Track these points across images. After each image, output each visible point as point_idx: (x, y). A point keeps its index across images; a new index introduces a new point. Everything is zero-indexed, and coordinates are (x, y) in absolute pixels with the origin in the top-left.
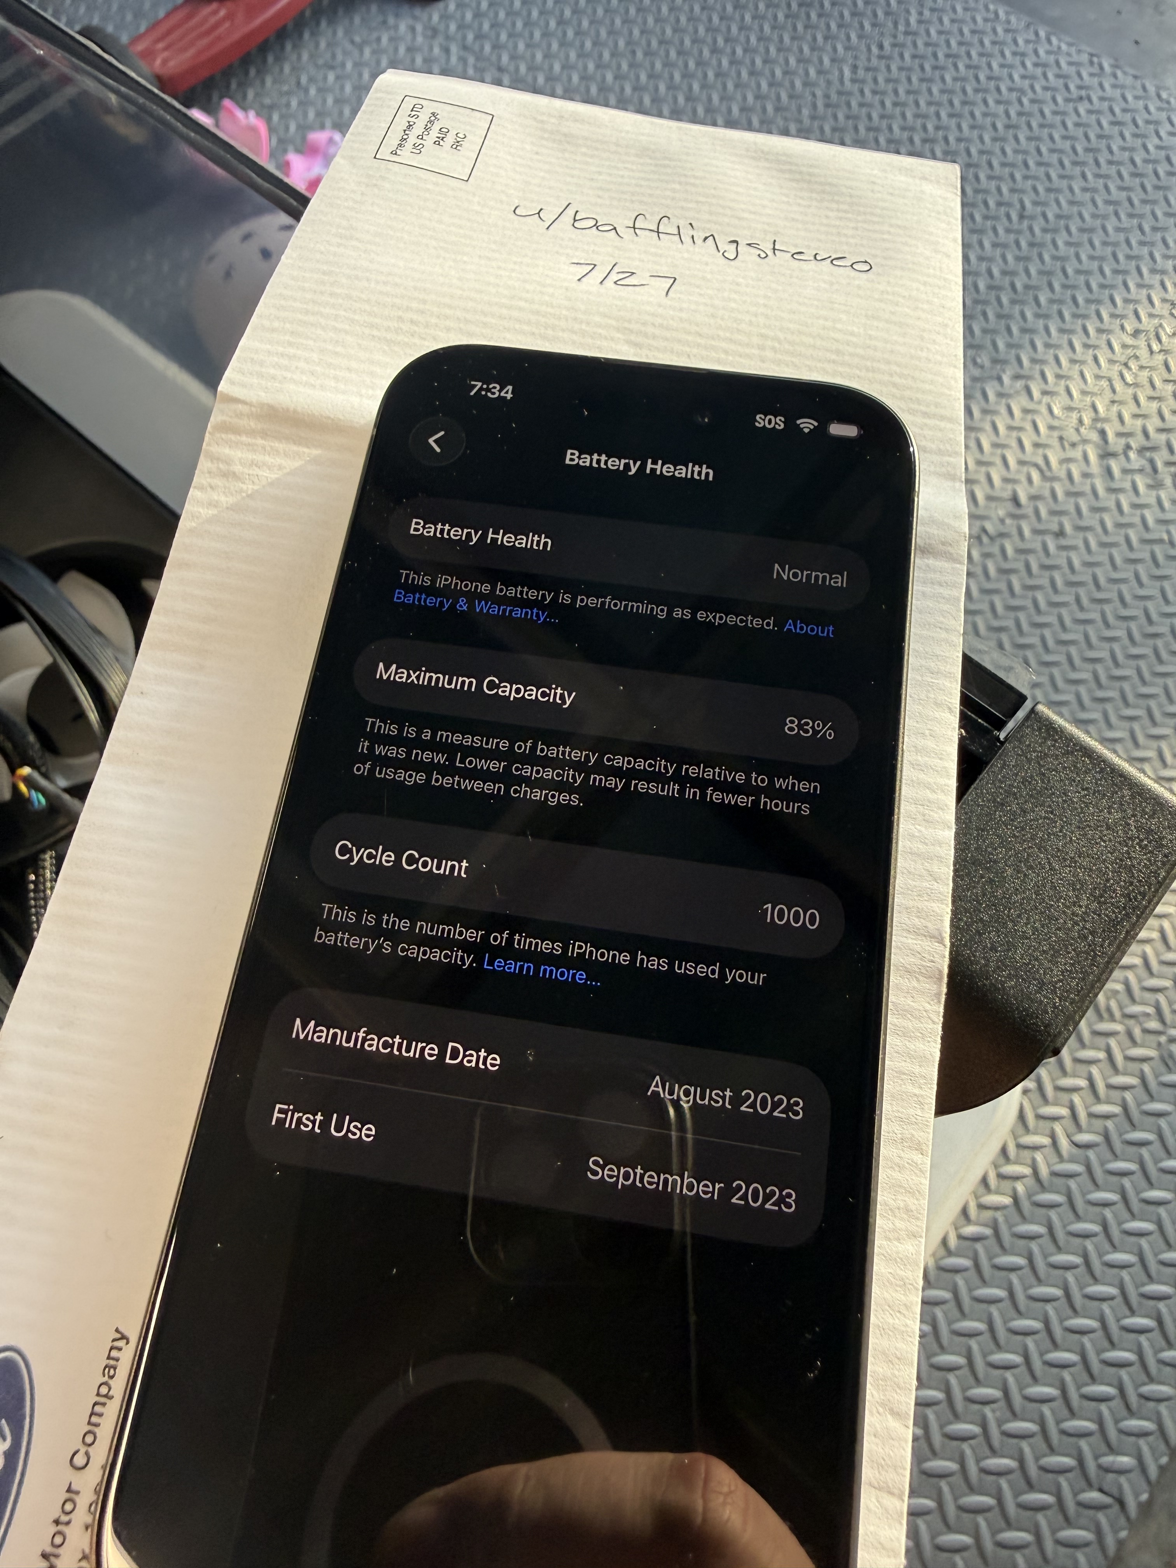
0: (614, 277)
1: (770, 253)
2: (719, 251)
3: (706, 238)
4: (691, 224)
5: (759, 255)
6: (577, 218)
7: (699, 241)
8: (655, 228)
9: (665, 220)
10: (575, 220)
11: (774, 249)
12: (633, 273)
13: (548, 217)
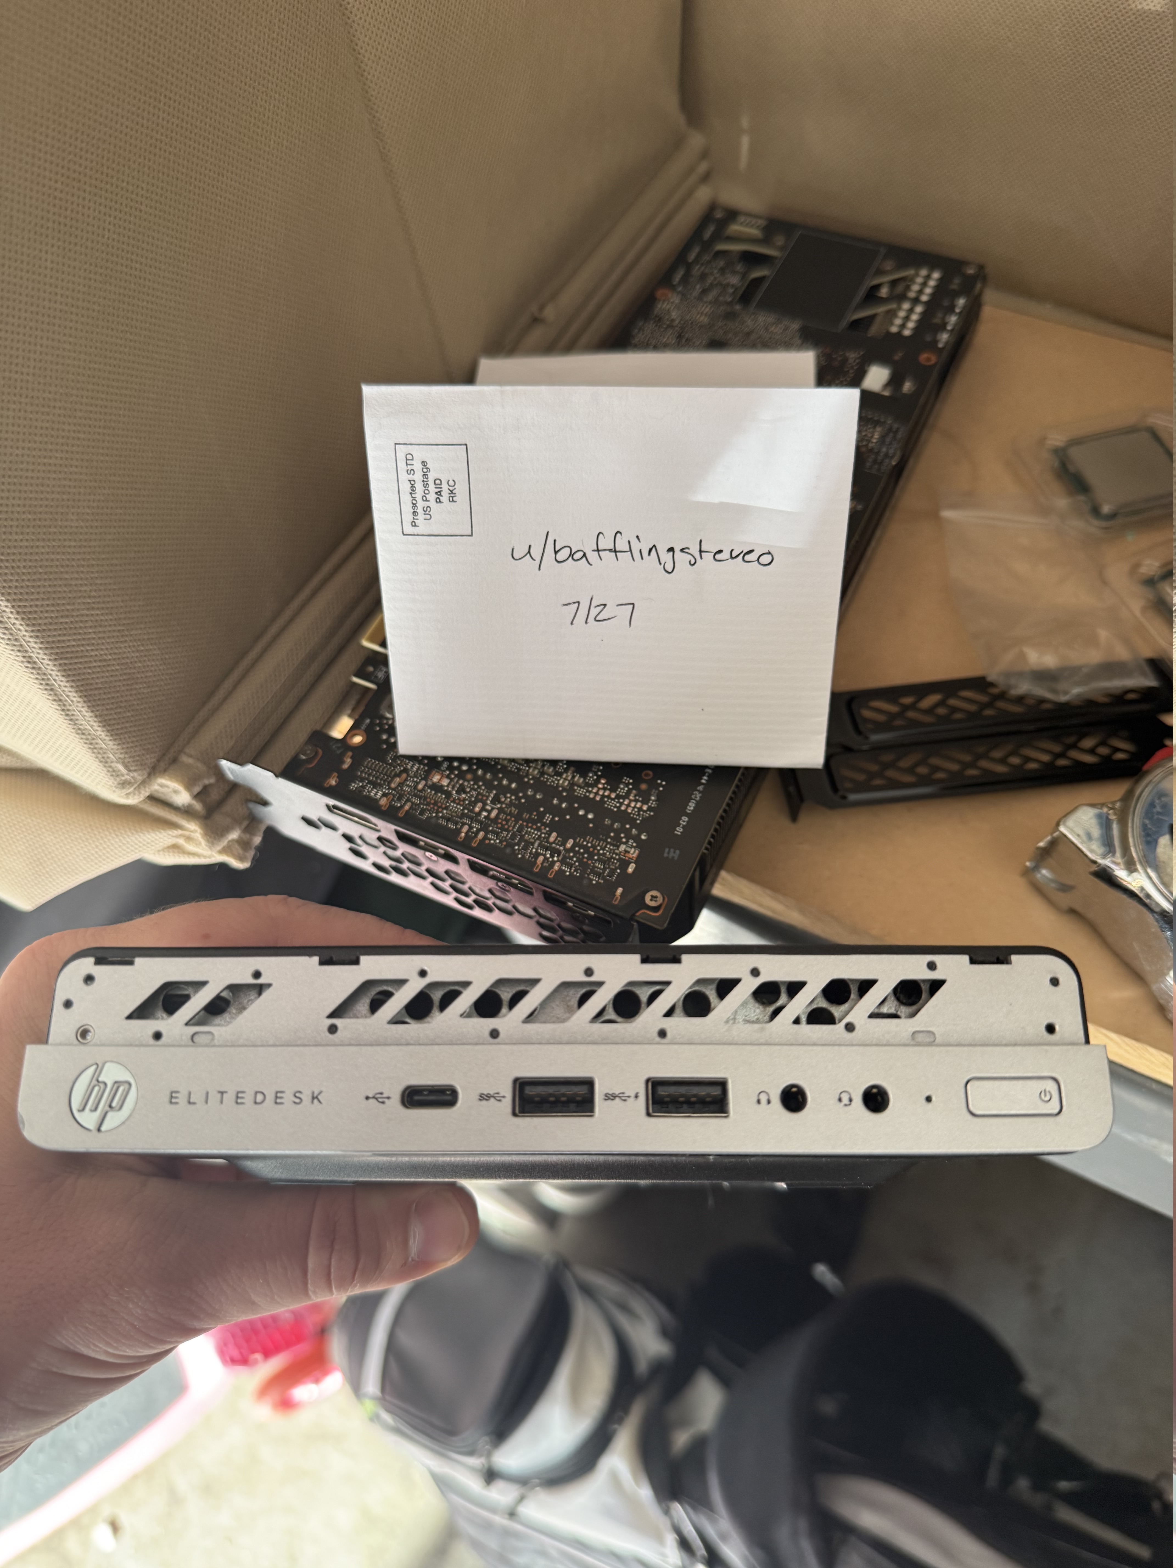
0: (594, 612)
1: (697, 555)
2: (660, 564)
3: (650, 550)
4: (637, 537)
5: (690, 562)
6: (557, 550)
7: (645, 553)
8: (612, 547)
9: (618, 535)
10: (556, 552)
11: (701, 551)
12: (605, 605)
13: (536, 552)
